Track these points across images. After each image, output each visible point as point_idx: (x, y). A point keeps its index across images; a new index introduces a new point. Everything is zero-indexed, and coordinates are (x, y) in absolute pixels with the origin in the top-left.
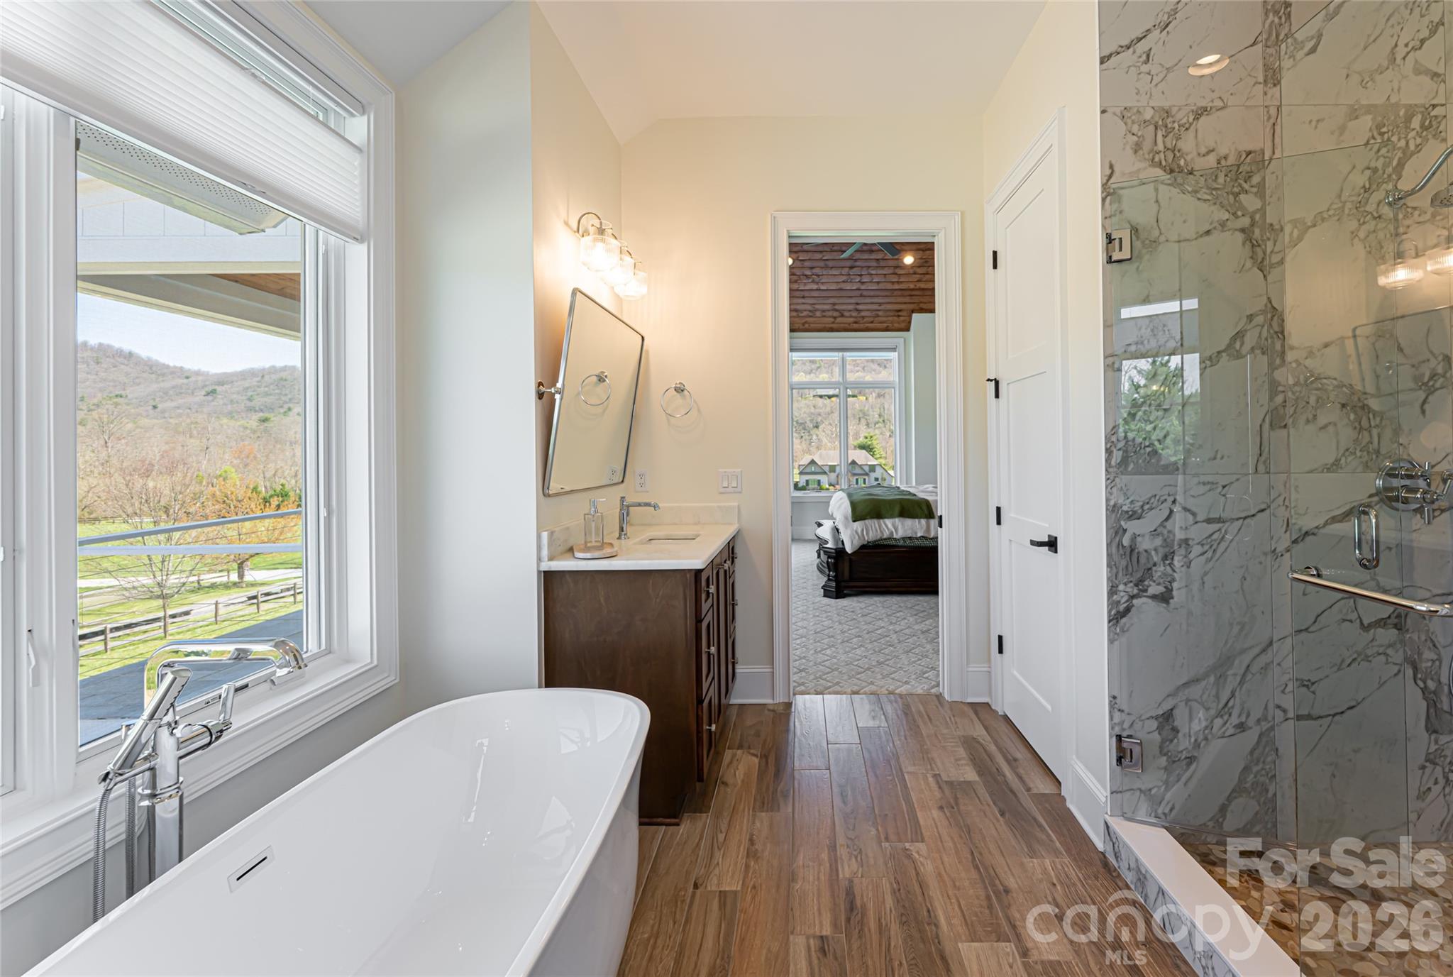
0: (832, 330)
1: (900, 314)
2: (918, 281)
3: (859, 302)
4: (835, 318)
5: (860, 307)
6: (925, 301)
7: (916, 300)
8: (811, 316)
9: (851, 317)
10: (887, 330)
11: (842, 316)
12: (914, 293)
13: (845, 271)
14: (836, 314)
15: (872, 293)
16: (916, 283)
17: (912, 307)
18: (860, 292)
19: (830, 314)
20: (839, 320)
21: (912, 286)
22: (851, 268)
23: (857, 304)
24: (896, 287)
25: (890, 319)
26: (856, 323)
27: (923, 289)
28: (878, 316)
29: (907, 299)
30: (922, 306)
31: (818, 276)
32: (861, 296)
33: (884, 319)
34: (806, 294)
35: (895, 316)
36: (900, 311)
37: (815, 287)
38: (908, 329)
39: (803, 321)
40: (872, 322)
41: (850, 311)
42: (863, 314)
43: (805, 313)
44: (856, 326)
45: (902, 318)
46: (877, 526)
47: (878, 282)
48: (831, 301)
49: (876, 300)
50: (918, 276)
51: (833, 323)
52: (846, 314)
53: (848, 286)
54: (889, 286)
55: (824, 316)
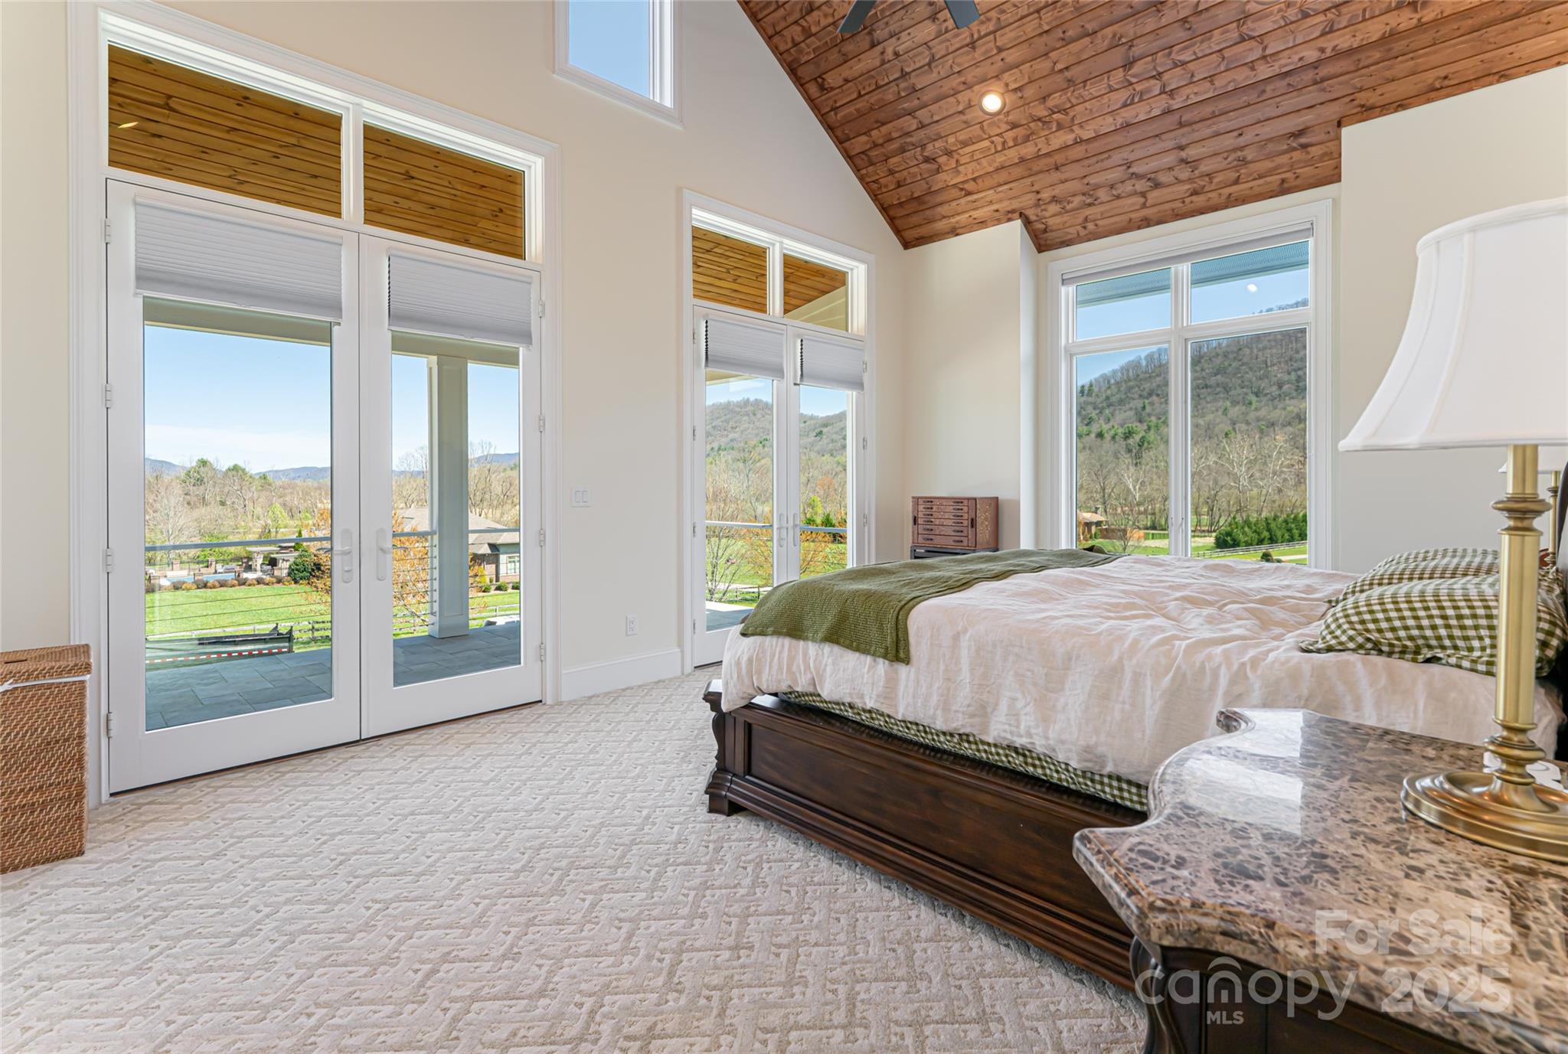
0: (1146, 223)
1: (1303, 140)
2: (1323, 34)
3: (1184, 142)
4: (1143, 194)
5: (1191, 153)
6: (1368, 82)
7: (1338, 88)
8: (1090, 205)
9: (1178, 181)
10: (1284, 189)
11: (1157, 185)
12: (1324, 71)
13: (1119, 74)
14: (1141, 185)
15: (1207, 110)
16: (1321, 43)
17: (1333, 111)
18: (1173, 119)
19: (1128, 187)
20: (1154, 196)
21: (1311, 55)
22: (1128, 65)
23: (1181, 148)
24: (1264, 71)
25: (1284, 159)
26: (1195, 193)
27: (1351, 51)
28: (1244, 162)
29: (1312, 96)
30: (1371, 98)
31: (1065, 111)
32: (1181, 125)
33: (1268, 165)
34: (1059, 158)
35: (1294, 149)
36: (1301, 133)
37: (1069, 138)
38: (1335, 177)
39: (1080, 220)
40: (1237, 182)
41: (1171, 169)
42: (1204, 168)
43: (1077, 201)
44: (1200, 200)
45: (1315, 151)
46: (785, 654)
47: (1211, 78)
48: (1117, 157)
49: (1223, 124)
50: (1321, 18)
51: (1144, 206)
52: (1163, 178)
53: (1140, 112)
54: (1242, 76)
55: (1118, 197)
